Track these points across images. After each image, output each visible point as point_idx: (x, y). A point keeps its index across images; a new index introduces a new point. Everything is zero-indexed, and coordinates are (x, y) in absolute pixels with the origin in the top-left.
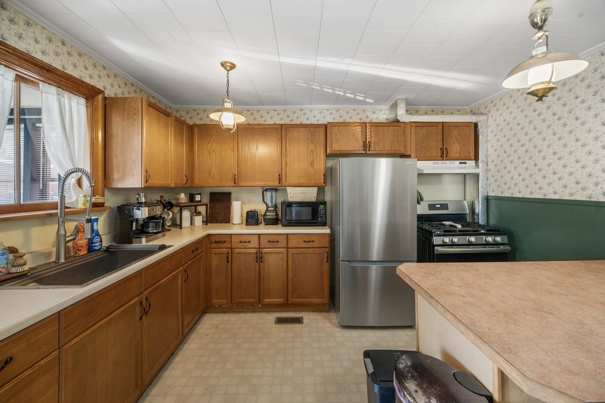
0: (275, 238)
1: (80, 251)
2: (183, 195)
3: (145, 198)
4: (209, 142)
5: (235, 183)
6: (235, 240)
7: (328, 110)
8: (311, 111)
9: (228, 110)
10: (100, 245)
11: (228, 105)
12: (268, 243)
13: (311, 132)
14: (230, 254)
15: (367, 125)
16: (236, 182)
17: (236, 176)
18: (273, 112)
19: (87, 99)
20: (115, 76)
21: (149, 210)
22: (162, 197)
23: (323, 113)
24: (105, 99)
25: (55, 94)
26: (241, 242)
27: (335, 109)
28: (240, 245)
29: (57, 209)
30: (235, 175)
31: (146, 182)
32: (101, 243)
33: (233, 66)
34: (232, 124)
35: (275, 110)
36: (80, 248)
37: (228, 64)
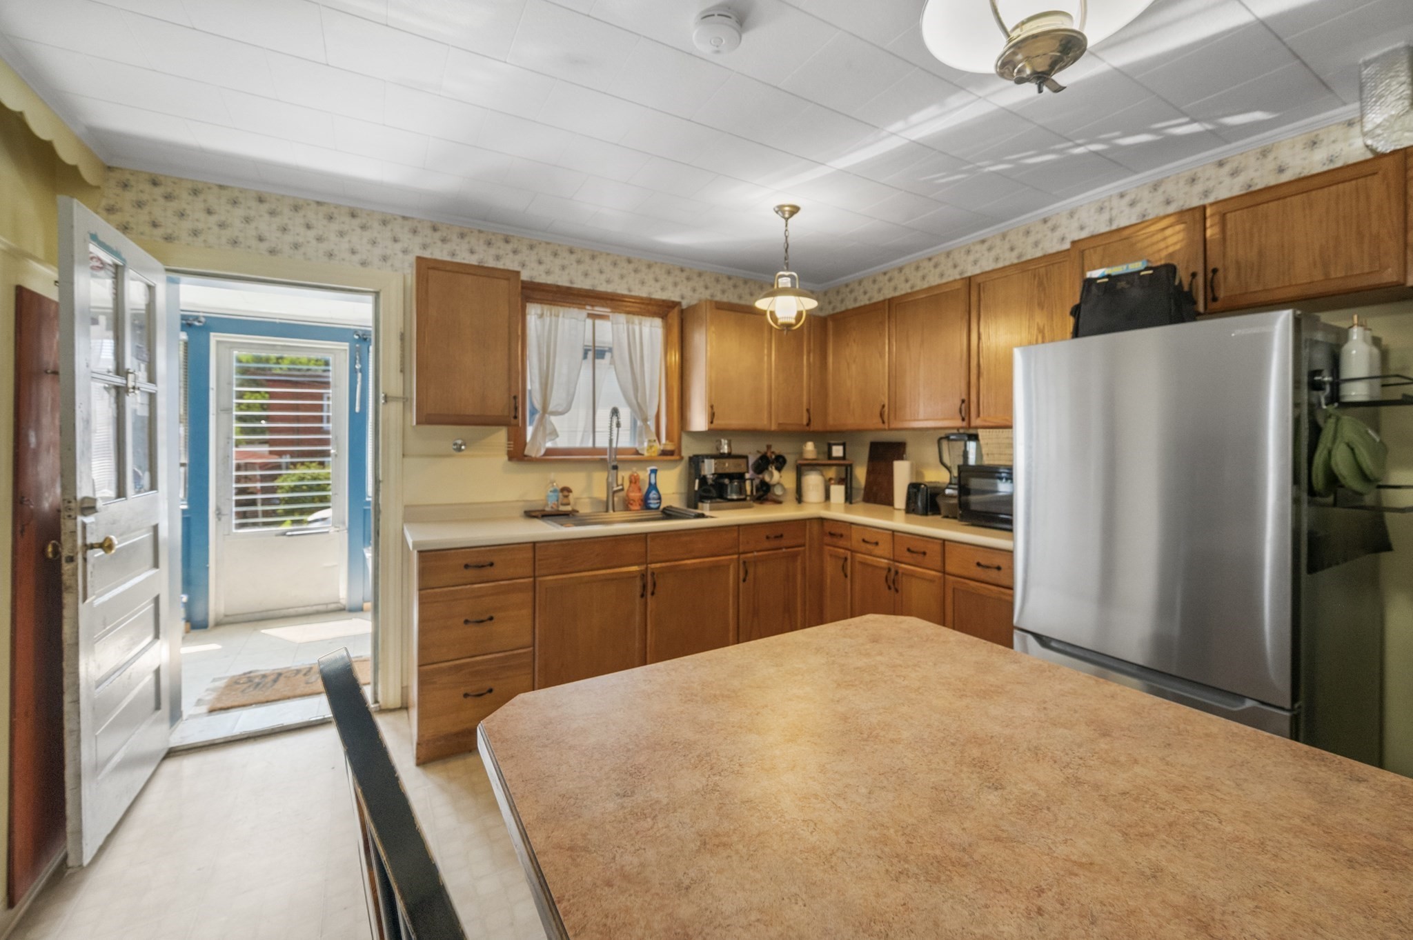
0: (919, 546)
1: (631, 504)
2: (810, 446)
3: (729, 445)
4: (848, 344)
5: (883, 422)
6: (856, 536)
7: (1122, 196)
8: (1072, 214)
9: (784, 291)
10: (657, 503)
11: (784, 282)
12: (908, 554)
13: (1039, 278)
14: (849, 561)
15: (1209, 212)
16: (886, 420)
17: (886, 408)
18: (978, 247)
19: (662, 318)
20: (700, 275)
21: (715, 464)
22: (769, 447)
23: (1108, 209)
24: (682, 311)
25: (625, 322)
26: (864, 541)
27: (1145, 184)
28: (865, 547)
29: (606, 454)
30: (883, 406)
31: (712, 422)
32: (658, 501)
33: (795, 210)
34: (794, 314)
35: (983, 242)
36: (632, 502)
37: (787, 208)
